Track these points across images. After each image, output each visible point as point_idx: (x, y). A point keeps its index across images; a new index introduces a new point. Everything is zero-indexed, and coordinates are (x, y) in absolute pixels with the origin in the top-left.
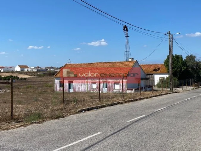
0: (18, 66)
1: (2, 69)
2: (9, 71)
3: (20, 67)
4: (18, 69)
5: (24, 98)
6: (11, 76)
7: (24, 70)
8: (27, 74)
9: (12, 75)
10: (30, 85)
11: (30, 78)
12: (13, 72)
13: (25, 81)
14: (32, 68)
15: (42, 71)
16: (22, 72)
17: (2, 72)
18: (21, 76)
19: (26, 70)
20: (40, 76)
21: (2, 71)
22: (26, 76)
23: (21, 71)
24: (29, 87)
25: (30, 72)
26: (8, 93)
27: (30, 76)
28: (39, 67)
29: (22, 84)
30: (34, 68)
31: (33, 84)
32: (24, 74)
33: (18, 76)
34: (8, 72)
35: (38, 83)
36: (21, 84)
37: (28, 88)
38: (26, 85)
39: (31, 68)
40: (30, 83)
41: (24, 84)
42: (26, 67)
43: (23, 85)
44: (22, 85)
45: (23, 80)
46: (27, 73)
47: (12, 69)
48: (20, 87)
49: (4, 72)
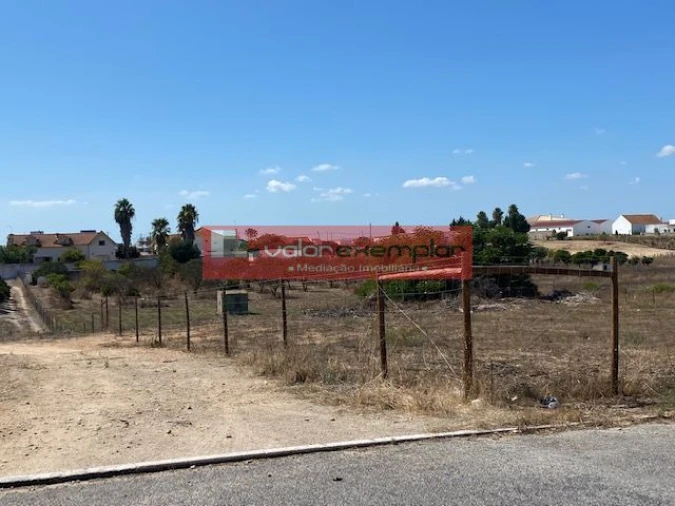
0: (625, 216)
1: (571, 228)
2: (592, 234)
3: (630, 221)
4: (623, 227)
5: (648, 325)
6: (600, 251)
7: (645, 231)
8: (653, 245)
9: (603, 247)
10: (665, 284)
11: (666, 257)
12: (605, 237)
13: (646, 267)
16: (636, 237)
17: (570, 239)
18: (632, 252)
19: (650, 229)
21: (570, 234)
22: (650, 253)
23: (635, 233)
24: (662, 290)
25: (665, 239)
26: (592, 306)
27: (664, 252)
29: (638, 279)
32: (645, 243)
33: (623, 251)
34: (588, 238)
36: (636, 276)
37: (660, 290)
38: (651, 281)
39: (668, 223)
40: (665, 277)
41: (644, 278)
42: (652, 220)
43: (642, 283)
44: (637, 283)
45: (640, 264)
46: (656, 241)
47: (601, 228)
48: (629, 289)
49: (576, 239)
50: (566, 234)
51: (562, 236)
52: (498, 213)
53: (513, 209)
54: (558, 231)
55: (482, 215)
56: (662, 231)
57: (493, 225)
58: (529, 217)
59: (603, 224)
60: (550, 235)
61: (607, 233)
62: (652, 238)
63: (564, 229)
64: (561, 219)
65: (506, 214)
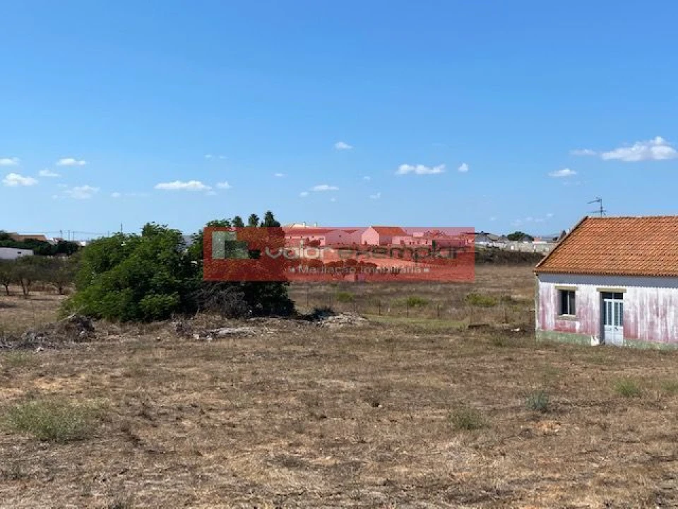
29: (388, 290)
31: (426, 293)
35: (439, 287)
36: (386, 287)
37: (412, 304)
38: (400, 293)
40: (413, 288)
41: (394, 289)
43: (392, 294)
44: (387, 294)
48: (383, 302)
52: (254, 219)
53: (270, 215)
55: (237, 220)
64: (314, 227)
65: (261, 220)
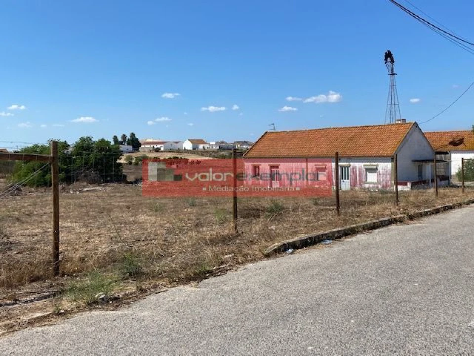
0: (189, 140)
1: (163, 146)
2: (173, 149)
3: (192, 142)
4: (188, 146)
6: (176, 158)
7: (198, 148)
8: (202, 155)
9: (178, 156)
12: (179, 151)
14: (211, 143)
15: (228, 149)
16: (194, 151)
17: (162, 152)
18: (192, 158)
19: (201, 147)
20: (224, 157)
21: (162, 149)
22: (200, 158)
23: (194, 149)
25: (207, 152)
27: (207, 158)
28: (223, 143)
30: (214, 143)
32: (198, 154)
33: (186, 158)
34: (171, 151)
39: (209, 144)
42: (202, 142)
46: (204, 153)
47: (177, 146)
49: (165, 152)
50: (160, 149)
51: (157, 150)
52: (124, 137)
53: (133, 135)
54: (156, 147)
55: (115, 138)
56: (206, 148)
57: (121, 143)
58: (141, 140)
59: (178, 144)
60: (151, 149)
61: (181, 148)
62: (201, 152)
63: (159, 146)
64: (157, 141)
65: (128, 137)
